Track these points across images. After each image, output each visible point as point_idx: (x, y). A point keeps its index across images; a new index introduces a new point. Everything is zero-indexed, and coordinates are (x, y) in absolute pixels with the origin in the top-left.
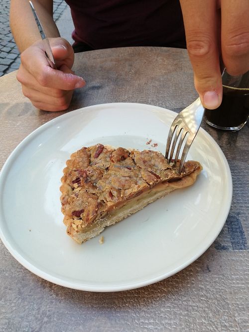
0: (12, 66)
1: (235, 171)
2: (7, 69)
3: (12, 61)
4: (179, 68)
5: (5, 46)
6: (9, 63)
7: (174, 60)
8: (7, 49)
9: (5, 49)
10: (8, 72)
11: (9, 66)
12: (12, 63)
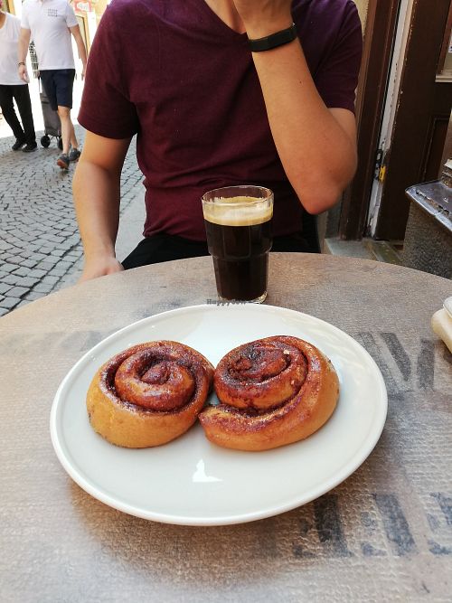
0: (35, 289)
1: (441, 427)
2: (28, 293)
3: (37, 280)
4: (326, 279)
5: (27, 258)
6: (31, 284)
7: (316, 269)
8: (31, 263)
9: (27, 263)
10: (28, 297)
11: (32, 288)
12: (35, 284)
